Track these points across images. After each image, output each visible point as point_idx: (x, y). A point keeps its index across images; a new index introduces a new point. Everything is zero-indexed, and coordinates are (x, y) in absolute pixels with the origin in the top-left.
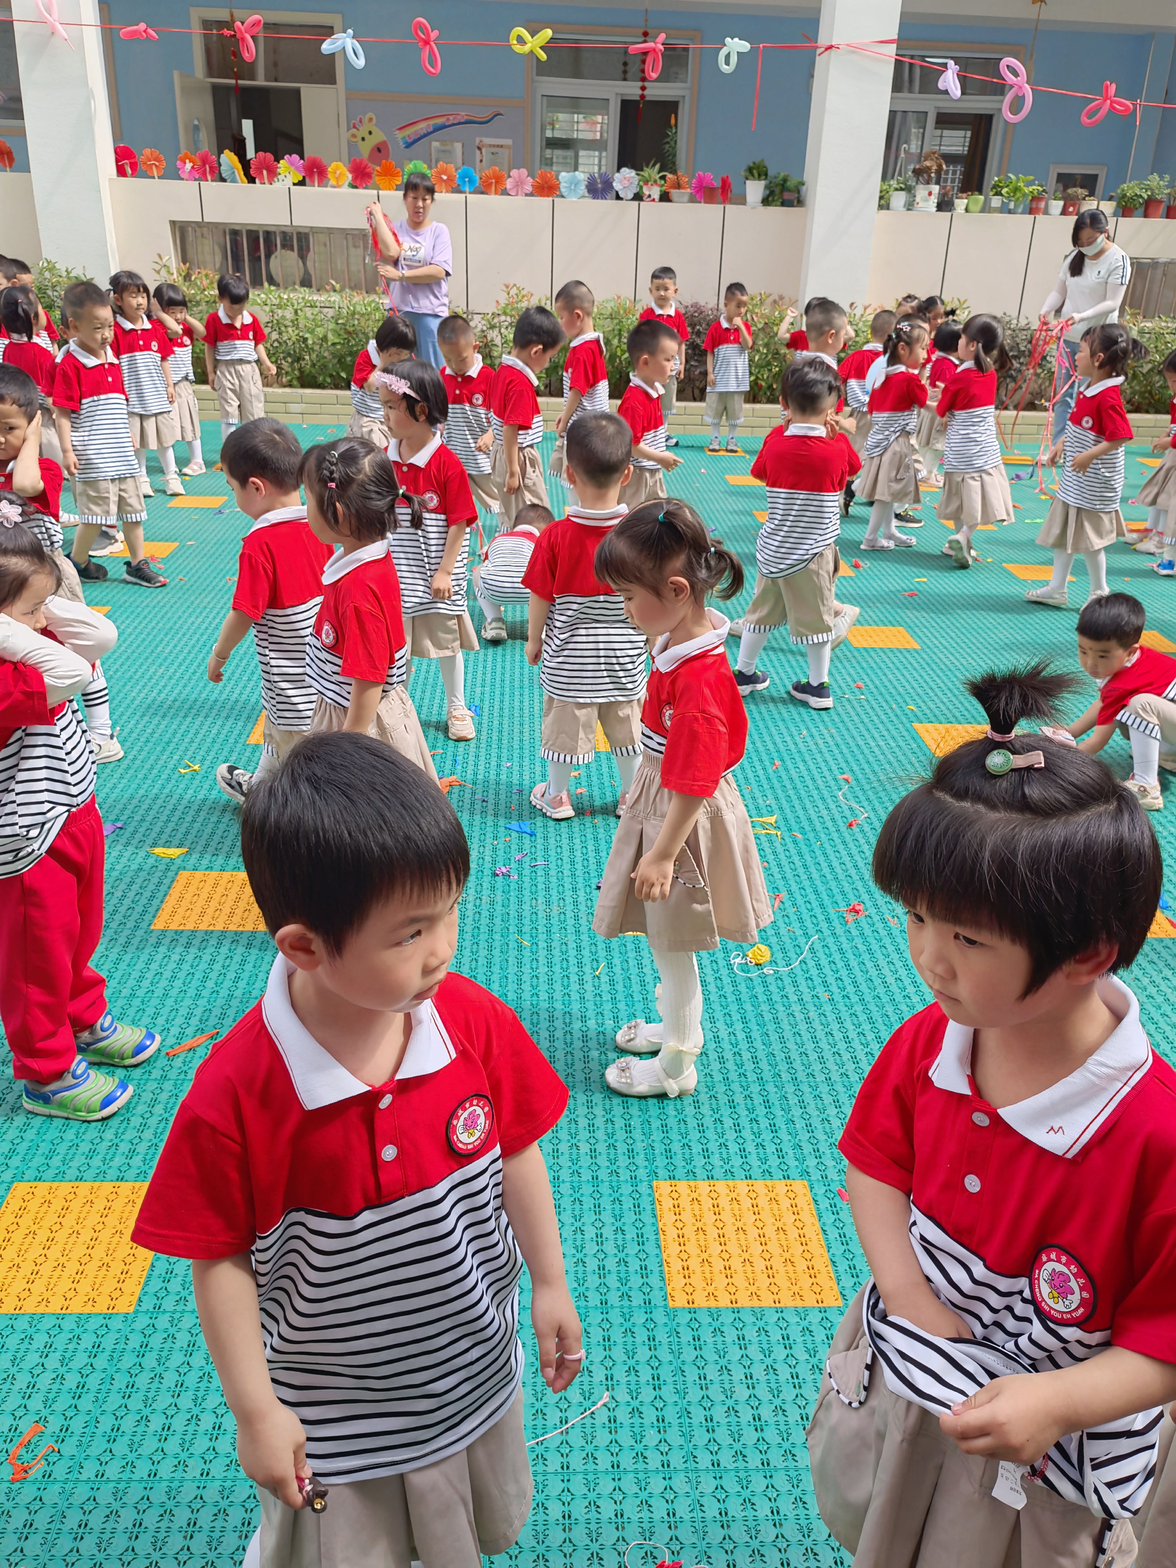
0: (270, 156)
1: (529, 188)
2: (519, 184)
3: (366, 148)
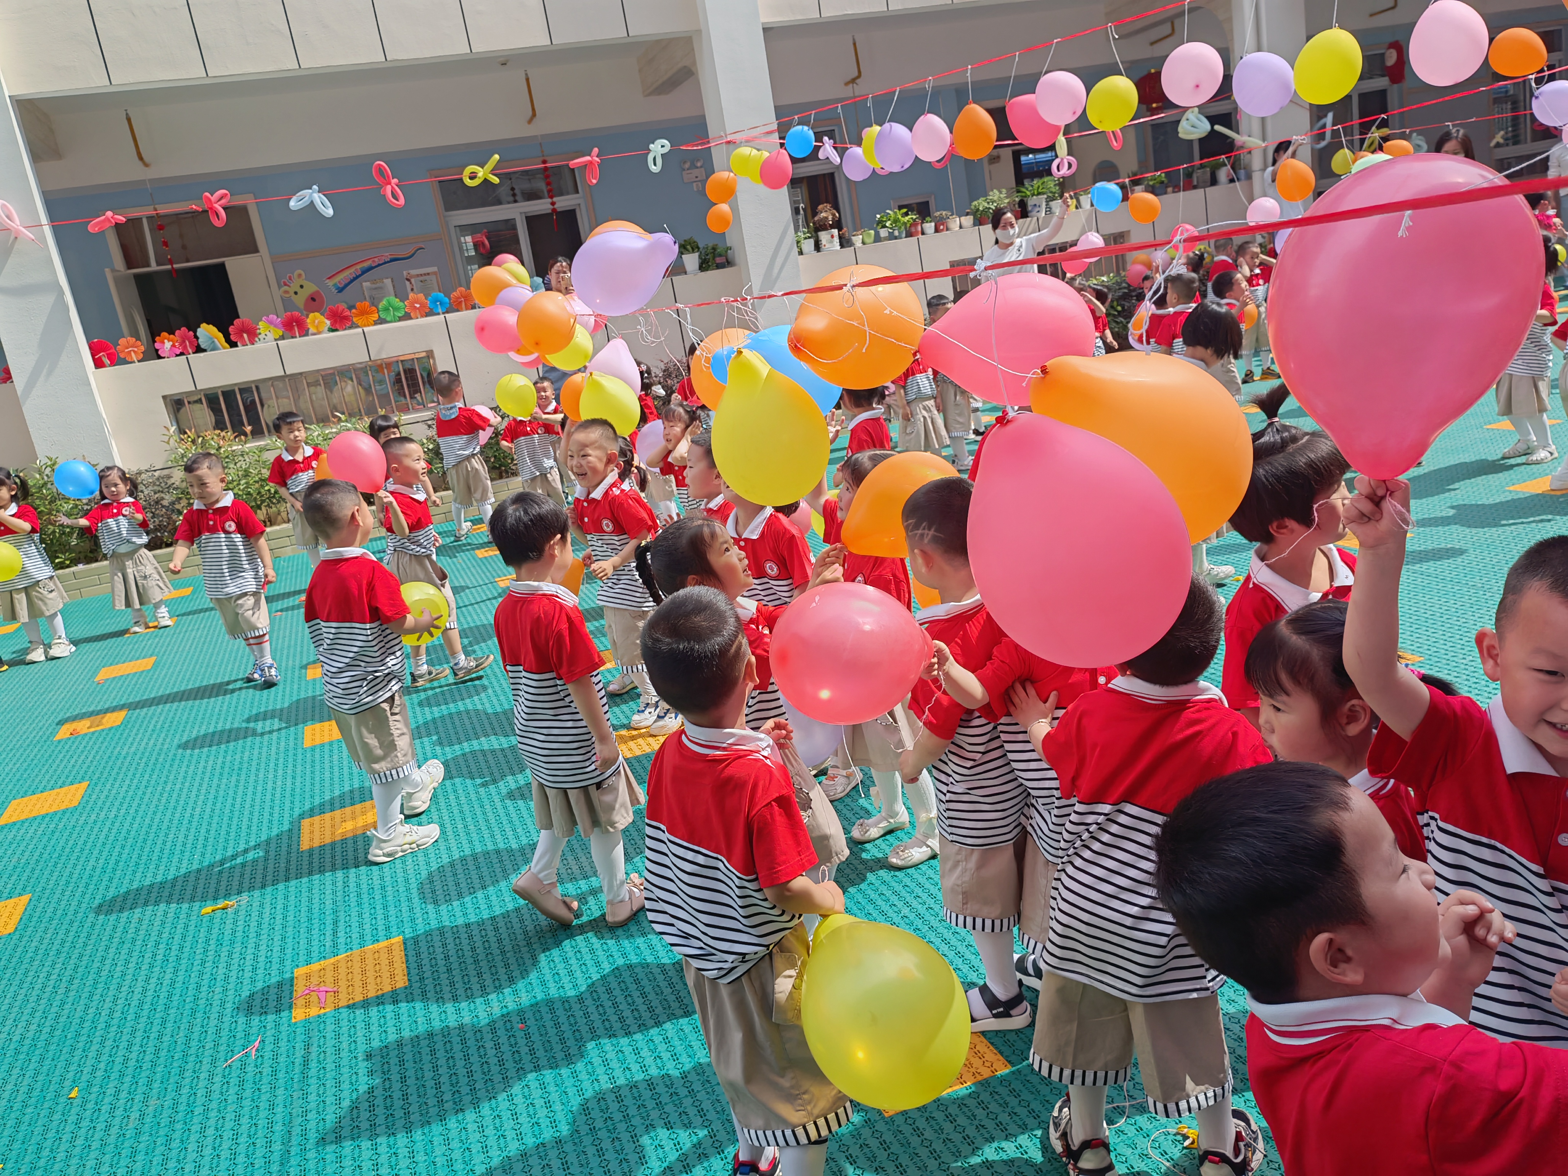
3: (300, 300)
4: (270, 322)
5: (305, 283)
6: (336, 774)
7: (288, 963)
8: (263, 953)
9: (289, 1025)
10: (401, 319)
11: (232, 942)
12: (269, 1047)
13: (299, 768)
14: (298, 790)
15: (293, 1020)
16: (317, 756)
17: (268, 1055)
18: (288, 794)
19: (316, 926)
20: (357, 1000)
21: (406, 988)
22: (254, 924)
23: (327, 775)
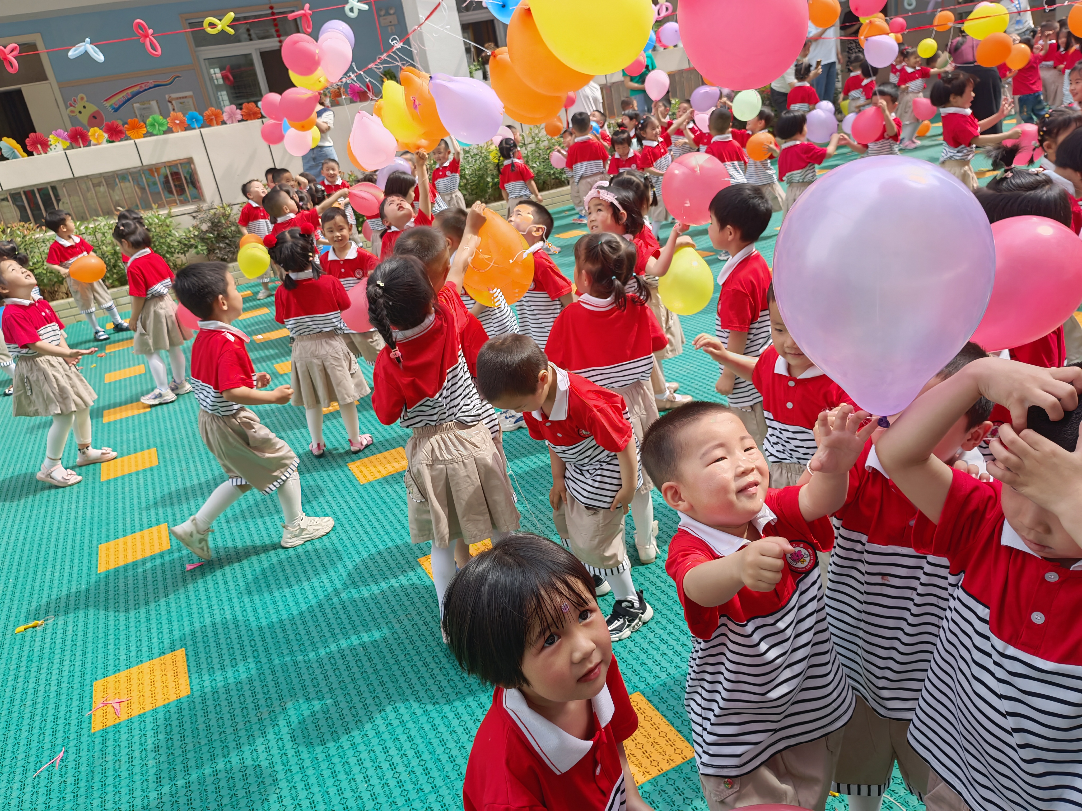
1: (240, 117)
2: (231, 116)
3: (84, 118)
4: (58, 135)
5: (87, 104)
6: (128, 504)
7: (88, 677)
8: (66, 668)
9: (89, 736)
10: (165, 132)
11: (41, 658)
12: (72, 757)
13: (97, 499)
14: (96, 519)
15: (93, 731)
16: (112, 489)
17: (71, 765)
18: (87, 523)
19: (111, 641)
20: (147, 709)
21: (188, 697)
22: (59, 641)
23: (120, 505)
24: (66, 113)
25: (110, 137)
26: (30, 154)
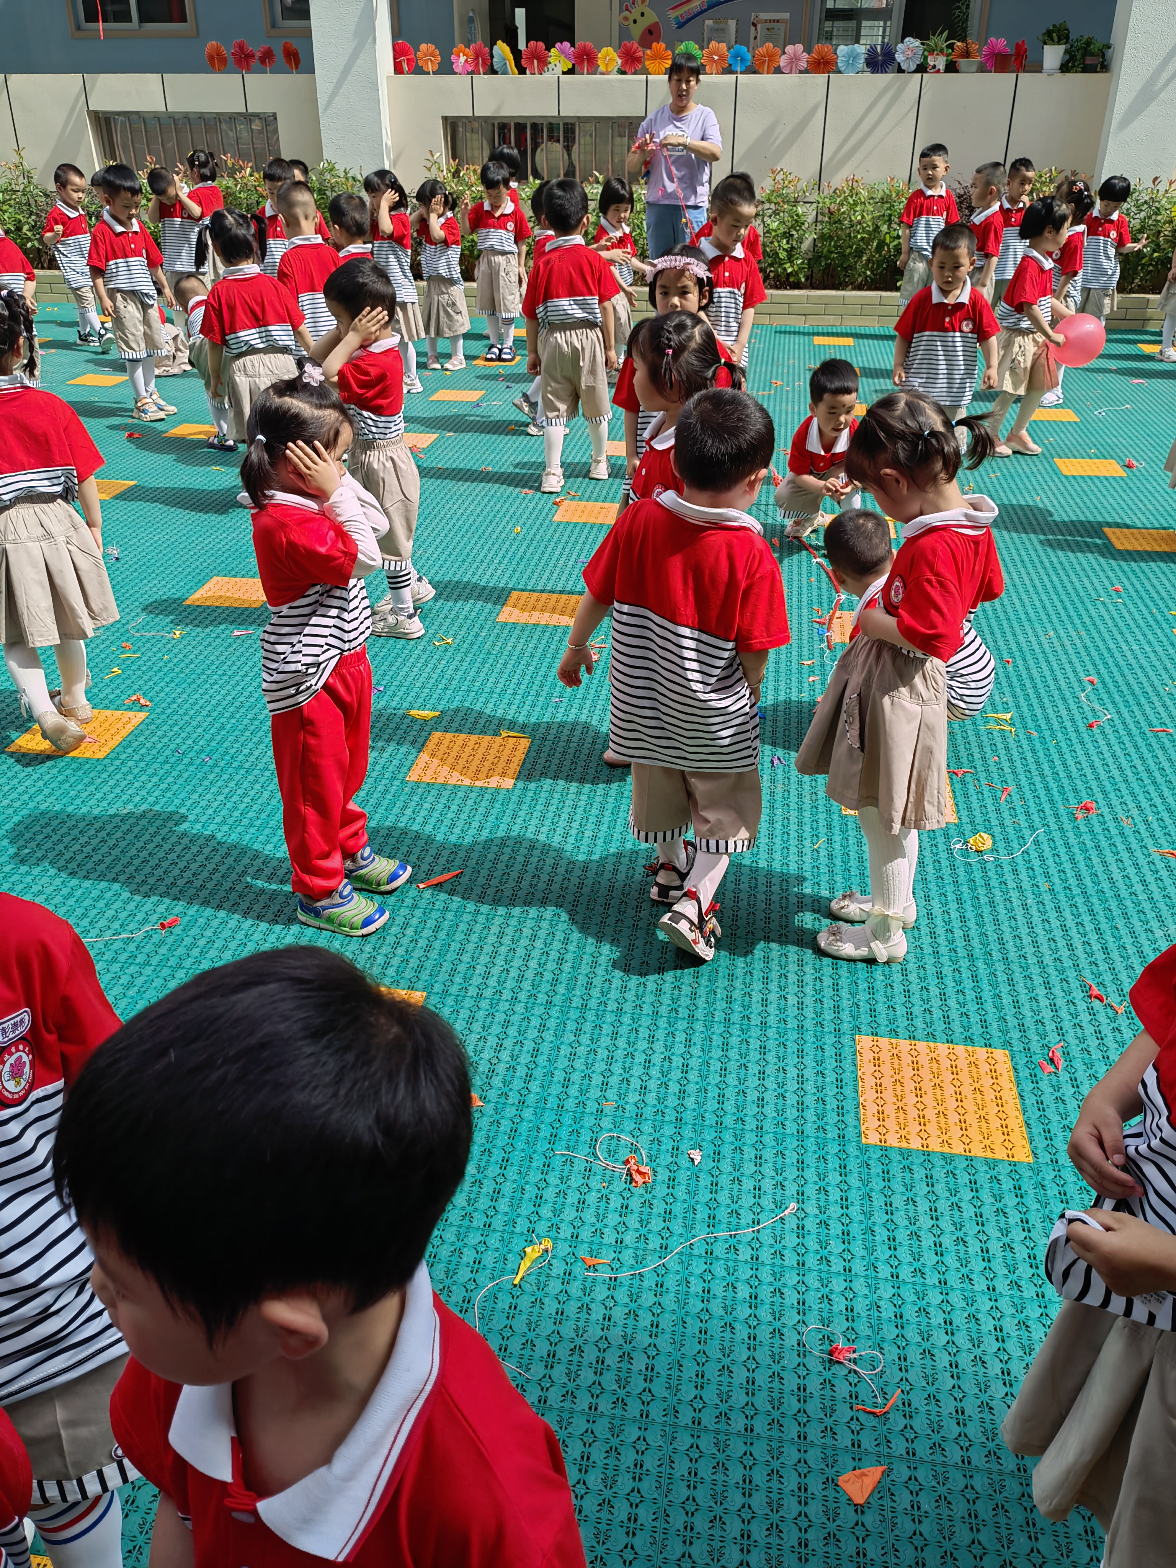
0: (541, 45)
1: (804, 65)
2: (794, 60)
4: (563, 52)
24: (617, 18)
25: (623, 64)
26: (522, 71)
